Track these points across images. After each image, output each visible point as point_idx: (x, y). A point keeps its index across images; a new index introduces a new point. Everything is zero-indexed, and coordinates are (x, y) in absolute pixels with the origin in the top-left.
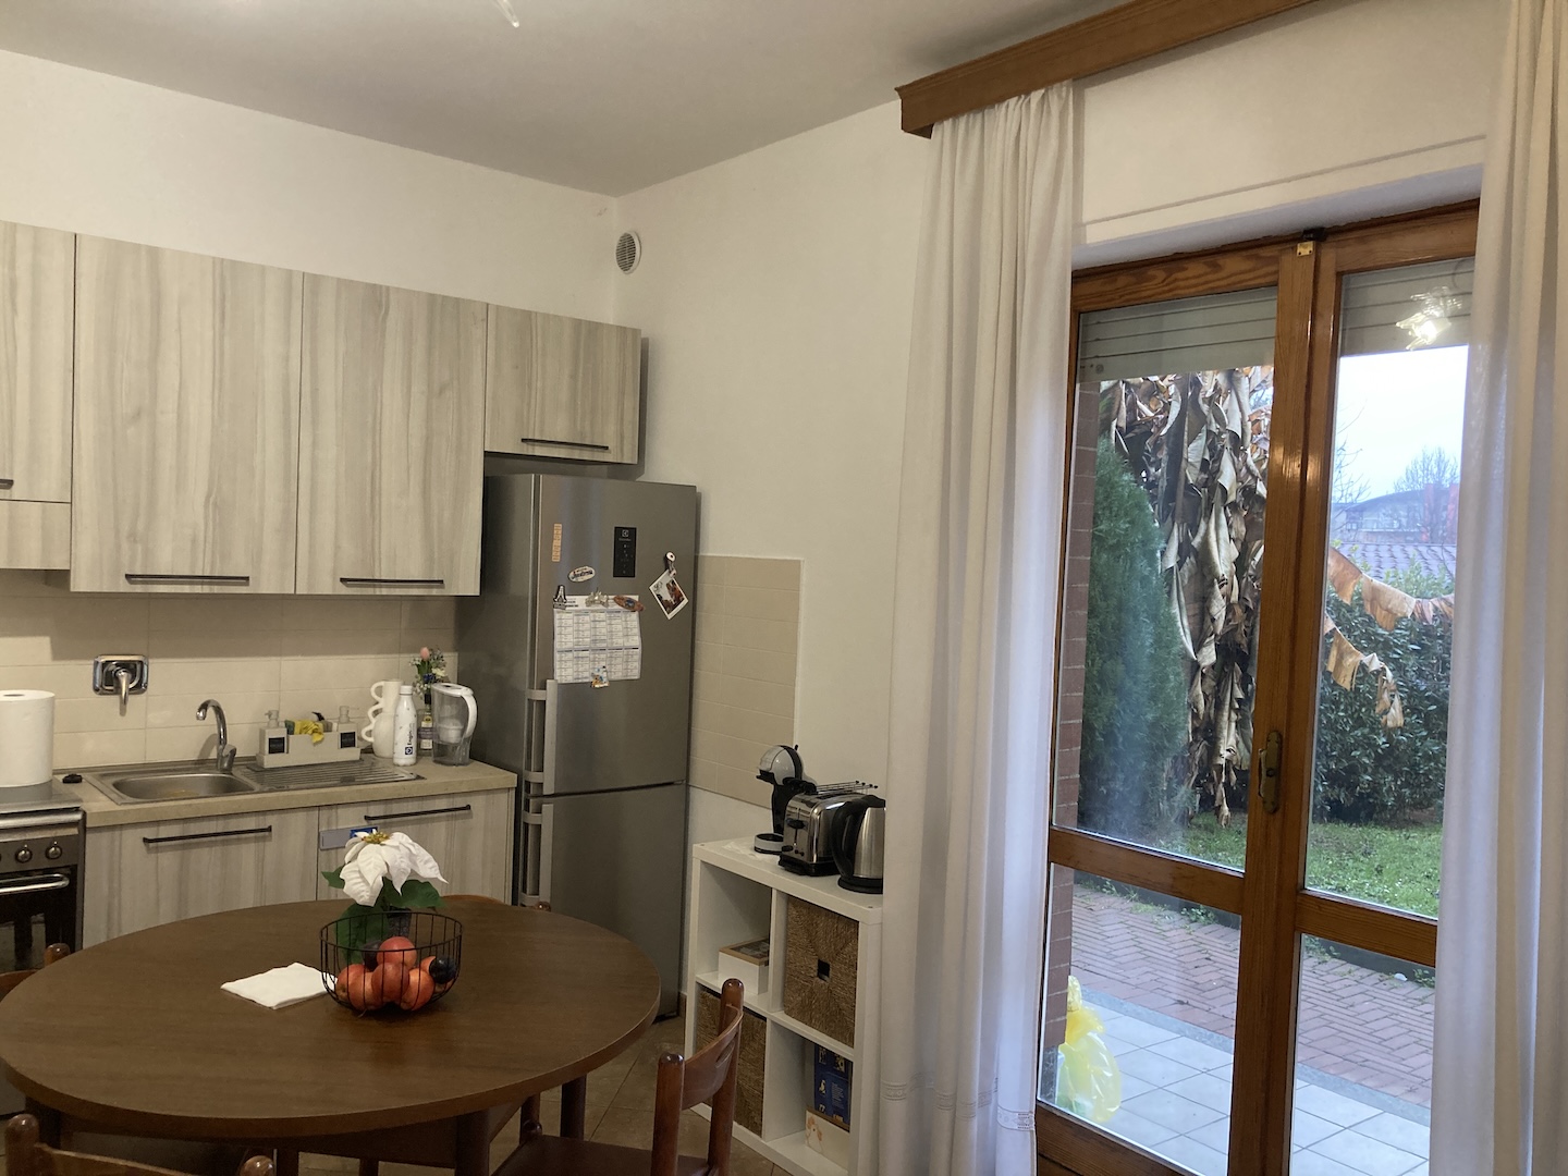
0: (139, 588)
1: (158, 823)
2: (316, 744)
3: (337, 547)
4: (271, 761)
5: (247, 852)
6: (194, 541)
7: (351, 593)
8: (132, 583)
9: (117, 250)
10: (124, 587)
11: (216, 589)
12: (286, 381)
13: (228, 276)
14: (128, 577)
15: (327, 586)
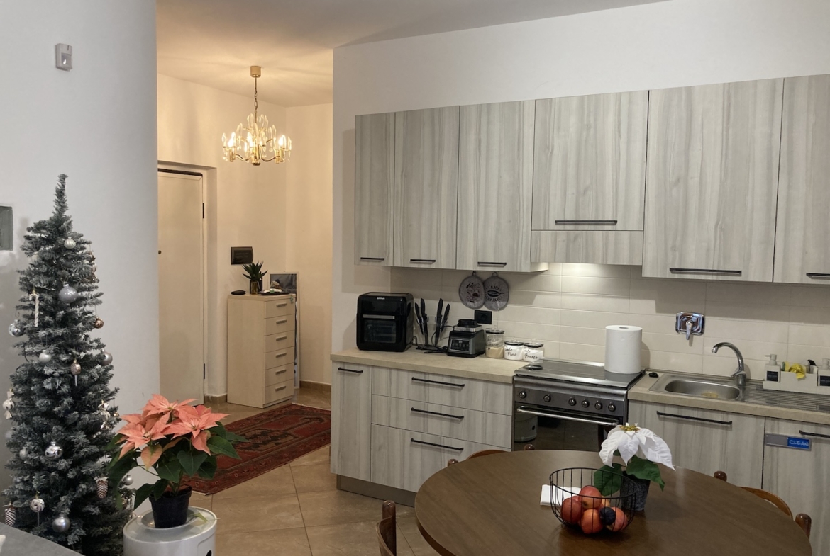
0: (676, 276)
1: (664, 405)
2: (800, 379)
3: (805, 252)
4: (769, 385)
5: (716, 434)
6: (708, 250)
7: (814, 283)
8: (672, 273)
9: (669, 93)
10: (669, 275)
11: (721, 278)
12: (770, 149)
13: (732, 92)
14: (671, 270)
15: (796, 277)
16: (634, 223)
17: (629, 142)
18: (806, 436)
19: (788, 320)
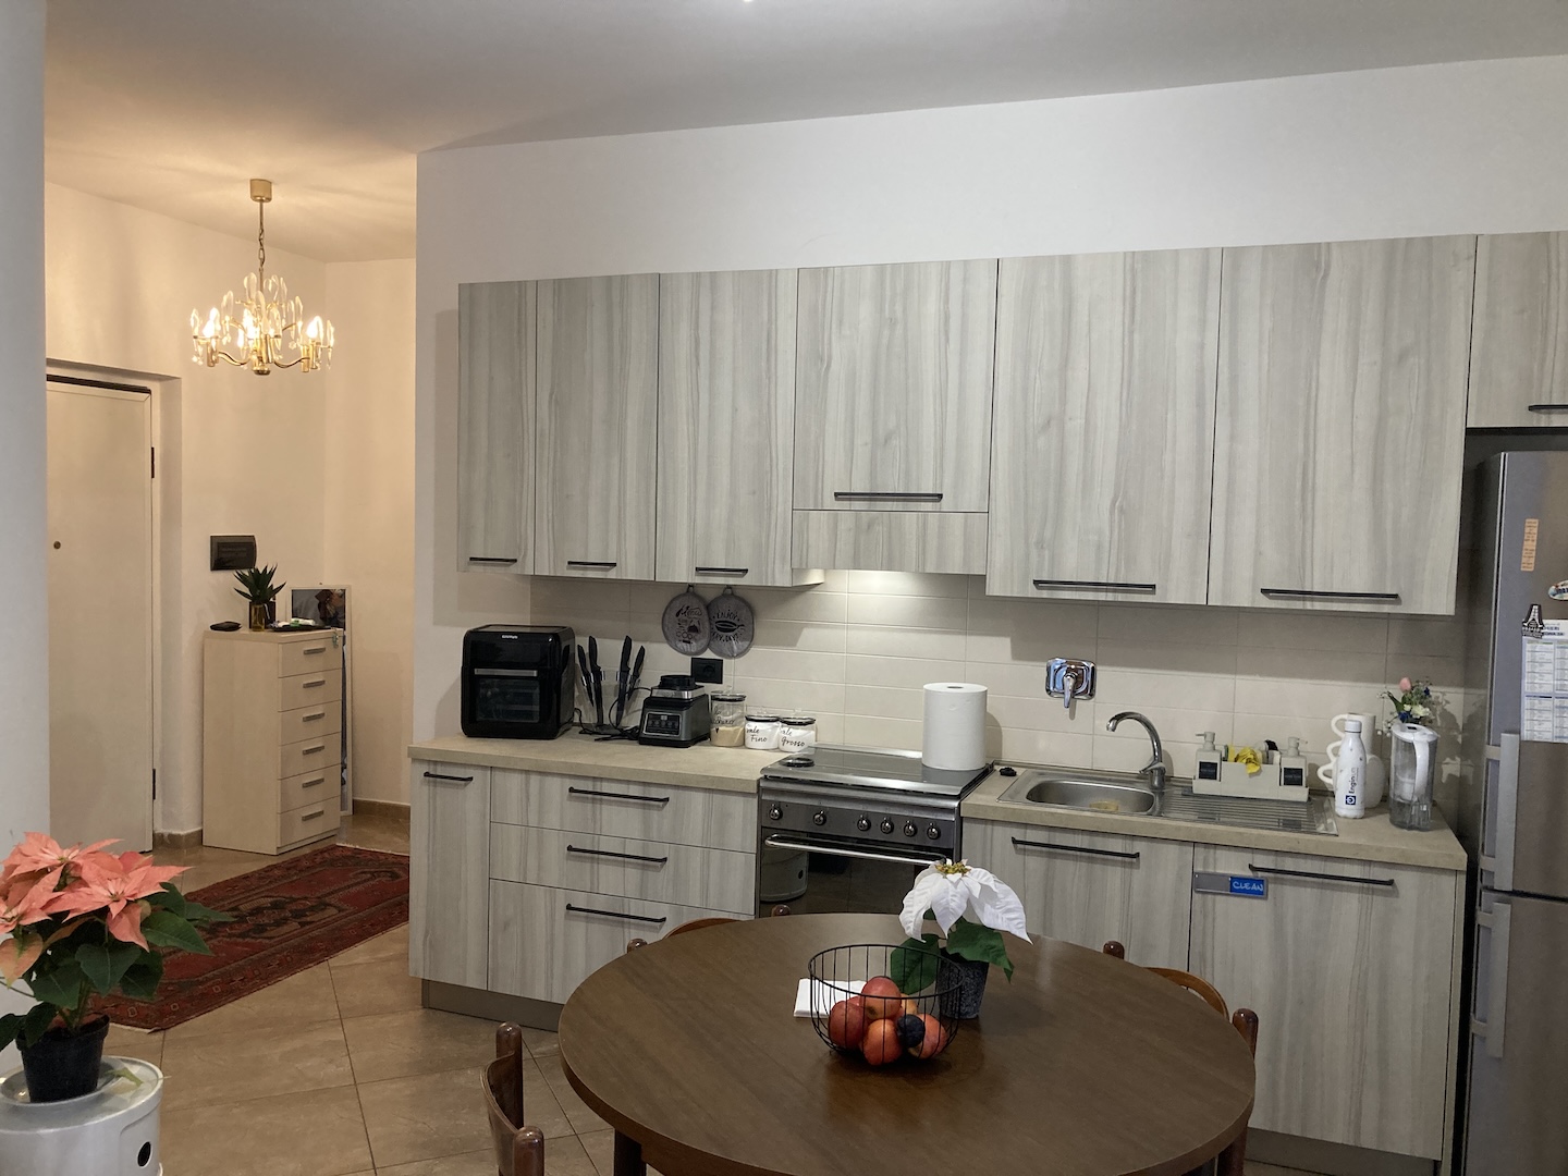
0: (1045, 594)
1: (1026, 825)
2: (1252, 775)
3: (1258, 553)
4: (1203, 787)
5: (1114, 875)
6: (1099, 547)
7: (1273, 606)
8: (1038, 588)
10: (1032, 592)
11: (1121, 597)
12: (1201, 371)
13: (1140, 267)
14: (1036, 582)
15: (1245, 597)
16: (972, 498)
17: (963, 353)
18: (1260, 874)
19: (1235, 671)
